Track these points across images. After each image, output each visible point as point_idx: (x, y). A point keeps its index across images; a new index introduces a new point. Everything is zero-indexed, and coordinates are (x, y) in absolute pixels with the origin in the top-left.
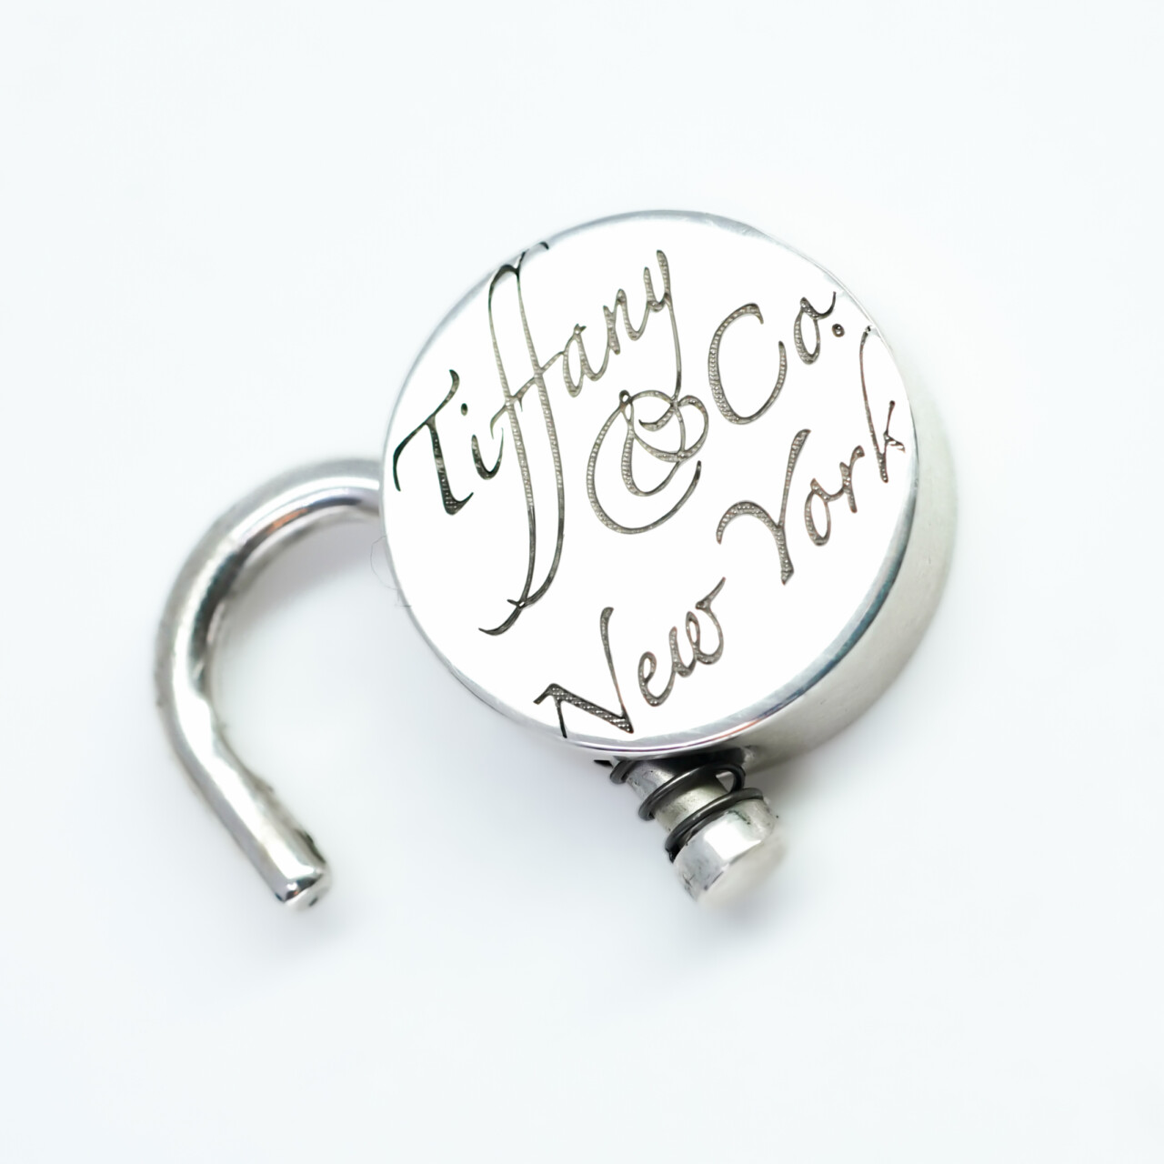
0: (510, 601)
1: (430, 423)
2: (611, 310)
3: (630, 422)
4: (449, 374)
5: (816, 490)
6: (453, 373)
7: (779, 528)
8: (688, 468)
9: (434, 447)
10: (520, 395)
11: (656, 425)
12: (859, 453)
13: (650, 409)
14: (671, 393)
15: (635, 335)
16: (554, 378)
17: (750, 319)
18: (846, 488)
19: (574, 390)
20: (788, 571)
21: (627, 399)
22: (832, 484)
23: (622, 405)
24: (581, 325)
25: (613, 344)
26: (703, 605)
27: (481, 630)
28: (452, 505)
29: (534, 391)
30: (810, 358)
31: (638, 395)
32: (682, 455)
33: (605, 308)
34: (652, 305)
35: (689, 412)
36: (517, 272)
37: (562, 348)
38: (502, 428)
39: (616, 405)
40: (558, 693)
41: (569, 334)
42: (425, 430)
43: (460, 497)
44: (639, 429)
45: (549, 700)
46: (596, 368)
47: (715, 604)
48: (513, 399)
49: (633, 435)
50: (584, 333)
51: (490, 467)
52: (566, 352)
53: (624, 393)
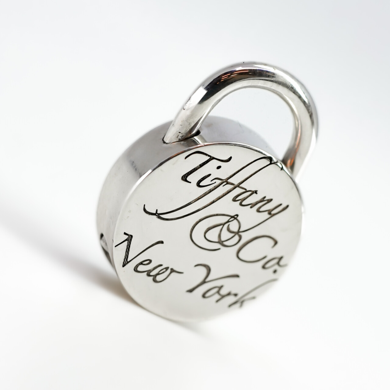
0: (157, 210)
1: (212, 158)
2: (265, 199)
3: (228, 222)
4: (230, 157)
5: (221, 287)
6: (230, 158)
7: (204, 282)
8: (218, 246)
9: (203, 163)
10: (228, 183)
11: (228, 229)
12: (236, 295)
13: (234, 226)
14: (241, 230)
15: (258, 211)
16: (238, 191)
17: (272, 243)
18: (223, 297)
19: (234, 200)
20: (191, 291)
21: (235, 217)
22: (223, 292)
23: (232, 217)
24: (257, 192)
25: (252, 205)
26: (173, 271)
27: (144, 205)
28: (185, 178)
29: (231, 187)
30: (264, 267)
31: (237, 220)
32: (221, 242)
33: (265, 197)
34: (269, 212)
35: (237, 238)
36: (271, 164)
37: (248, 190)
38: (215, 182)
39: (233, 215)
40: (130, 238)
41: (253, 189)
42: (208, 158)
43: (188, 179)
44: (226, 225)
45: (126, 237)
46: (244, 203)
47: (173, 274)
48: (226, 182)
49: (224, 224)
50: (255, 194)
51: (201, 184)
52: (247, 191)
53: (237, 215)
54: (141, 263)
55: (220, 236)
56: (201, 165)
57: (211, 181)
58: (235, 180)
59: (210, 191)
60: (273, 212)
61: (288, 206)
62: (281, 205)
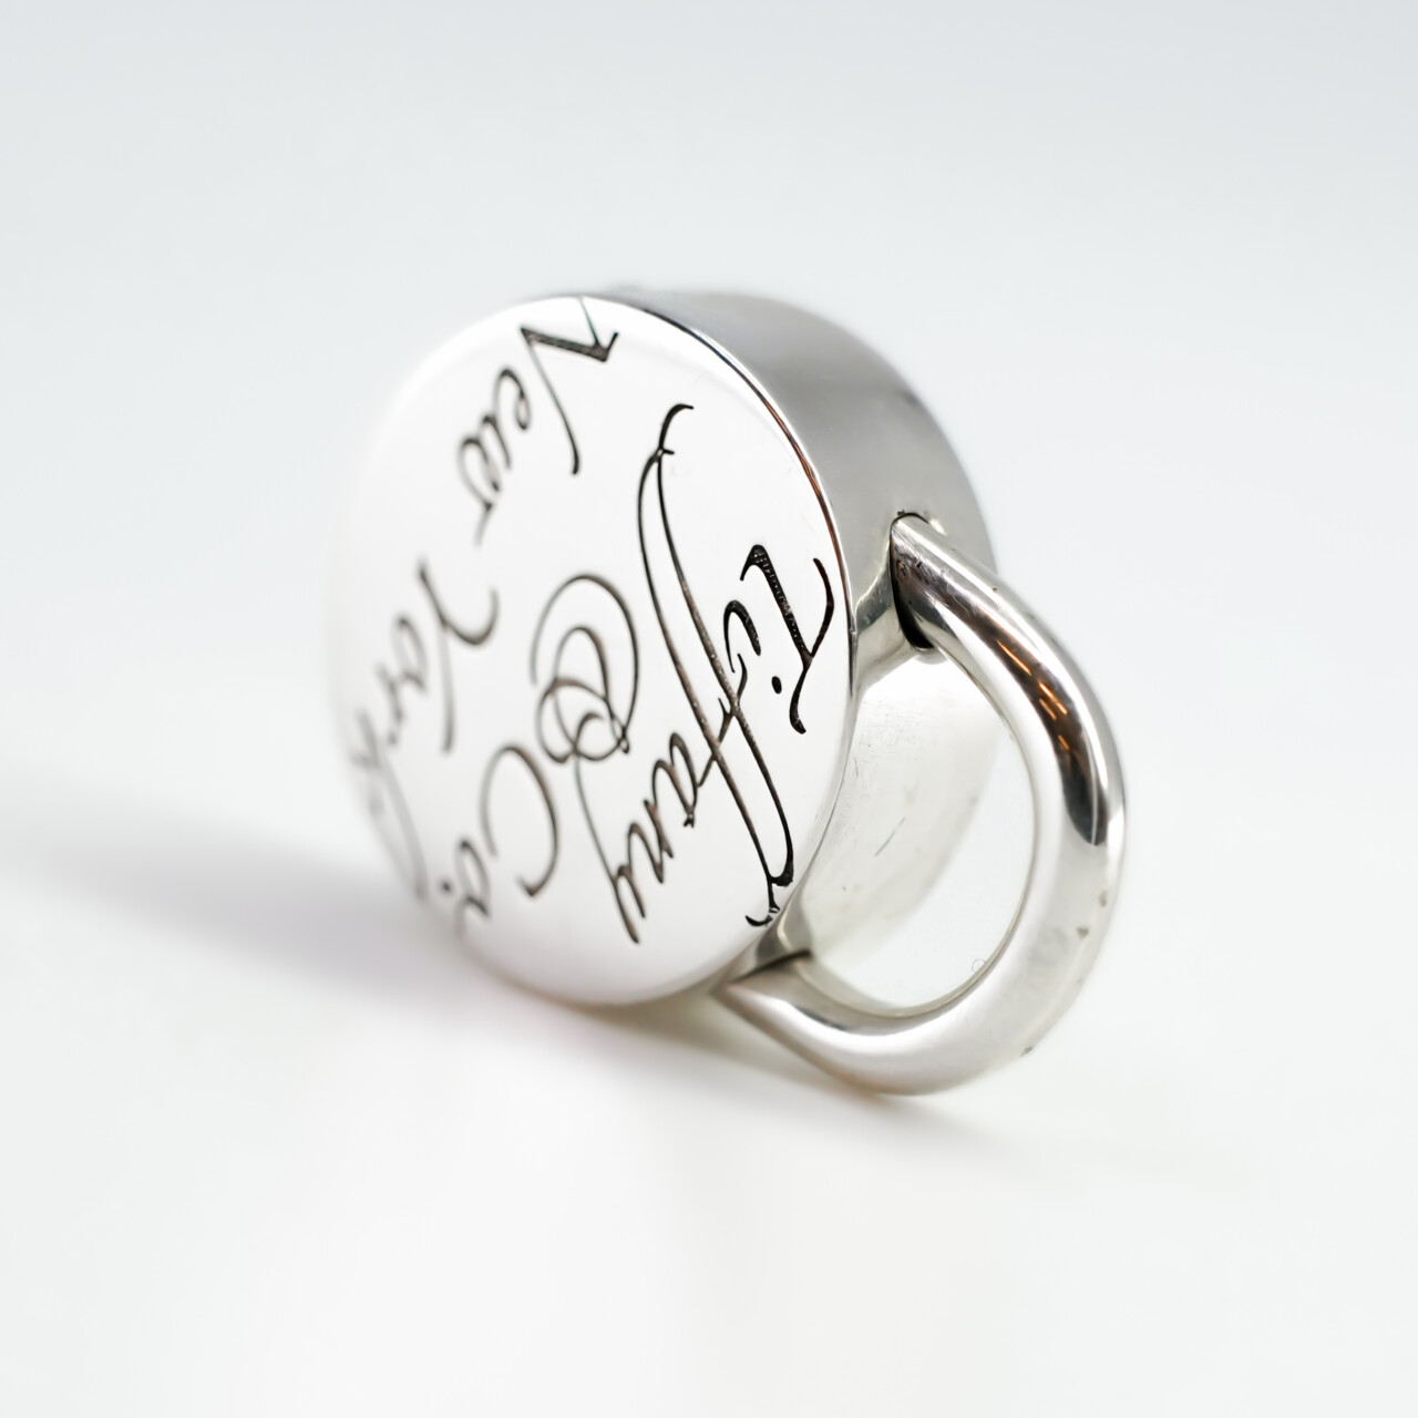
0: (671, 453)
1: (807, 657)
2: (665, 855)
3: (612, 716)
4: (805, 727)
5: (417, 680)
6: (800, 728)
7: (444, 621)
8: (545, 679)
9: (796, 627)
10: (727, 718)
11: (589, 717)
12: (393, 740)
13: (598, 737)
14: (585, 765)
15: (634, 829)
16: (700, 753)
17: (533, 878)
18: (392, 689)
19: (675, 741)
20: (424, 577)
21: (622, 742)
22: (408, 693)
23: (624, 730)
24: (689, 826)
25: (651, 808)
26: (488, 506)
27: (691, 408)
28: (758, 557)
29: (715, 730)
30: (465, 845)
31: (612, 752)
32: (556, 684)
33: (671, 855)
34: (625, 871)
35: (561, 746)
36: (771, 880)
37: (701, 791)
38: (733, 671)
39: (631, 733)
40: (599, 352)
41: (699, 813)
42: (810, 647)
43: (754, 569)
44: (601, 708)
45: (605, 341)
46: (662, 775)
47: (477, 509)
48: (732, 714)
49: (606, 699)
50: (683, 816)
51: (734, 617)
52: (695, 786)
53: (626, 751)
54: (522, 395)
55: (574, 683)
56: (789, 620)
57: (739, 656)
58: (734, 746)
59: (709, 651)
60: (623, 883)
61: (635, 939)
62: (643, 914)
